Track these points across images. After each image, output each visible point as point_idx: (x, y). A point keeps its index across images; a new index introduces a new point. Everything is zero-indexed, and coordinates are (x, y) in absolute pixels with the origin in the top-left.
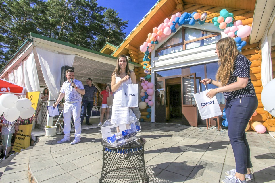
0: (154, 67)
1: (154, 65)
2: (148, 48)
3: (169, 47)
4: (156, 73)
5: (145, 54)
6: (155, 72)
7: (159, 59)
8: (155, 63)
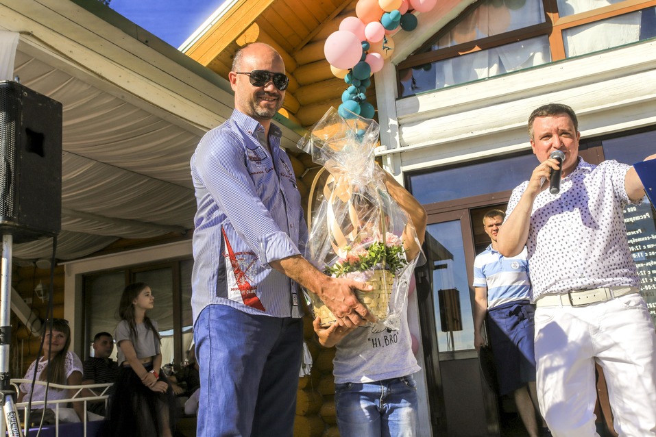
0: (399, 149)
1: (401, 139)
2: (367, 47)
3: (467, 47)
4: (413, 179)
5: (346, 79)
6: (408, 175)
7: (421, 110)
8: (404, 129)
